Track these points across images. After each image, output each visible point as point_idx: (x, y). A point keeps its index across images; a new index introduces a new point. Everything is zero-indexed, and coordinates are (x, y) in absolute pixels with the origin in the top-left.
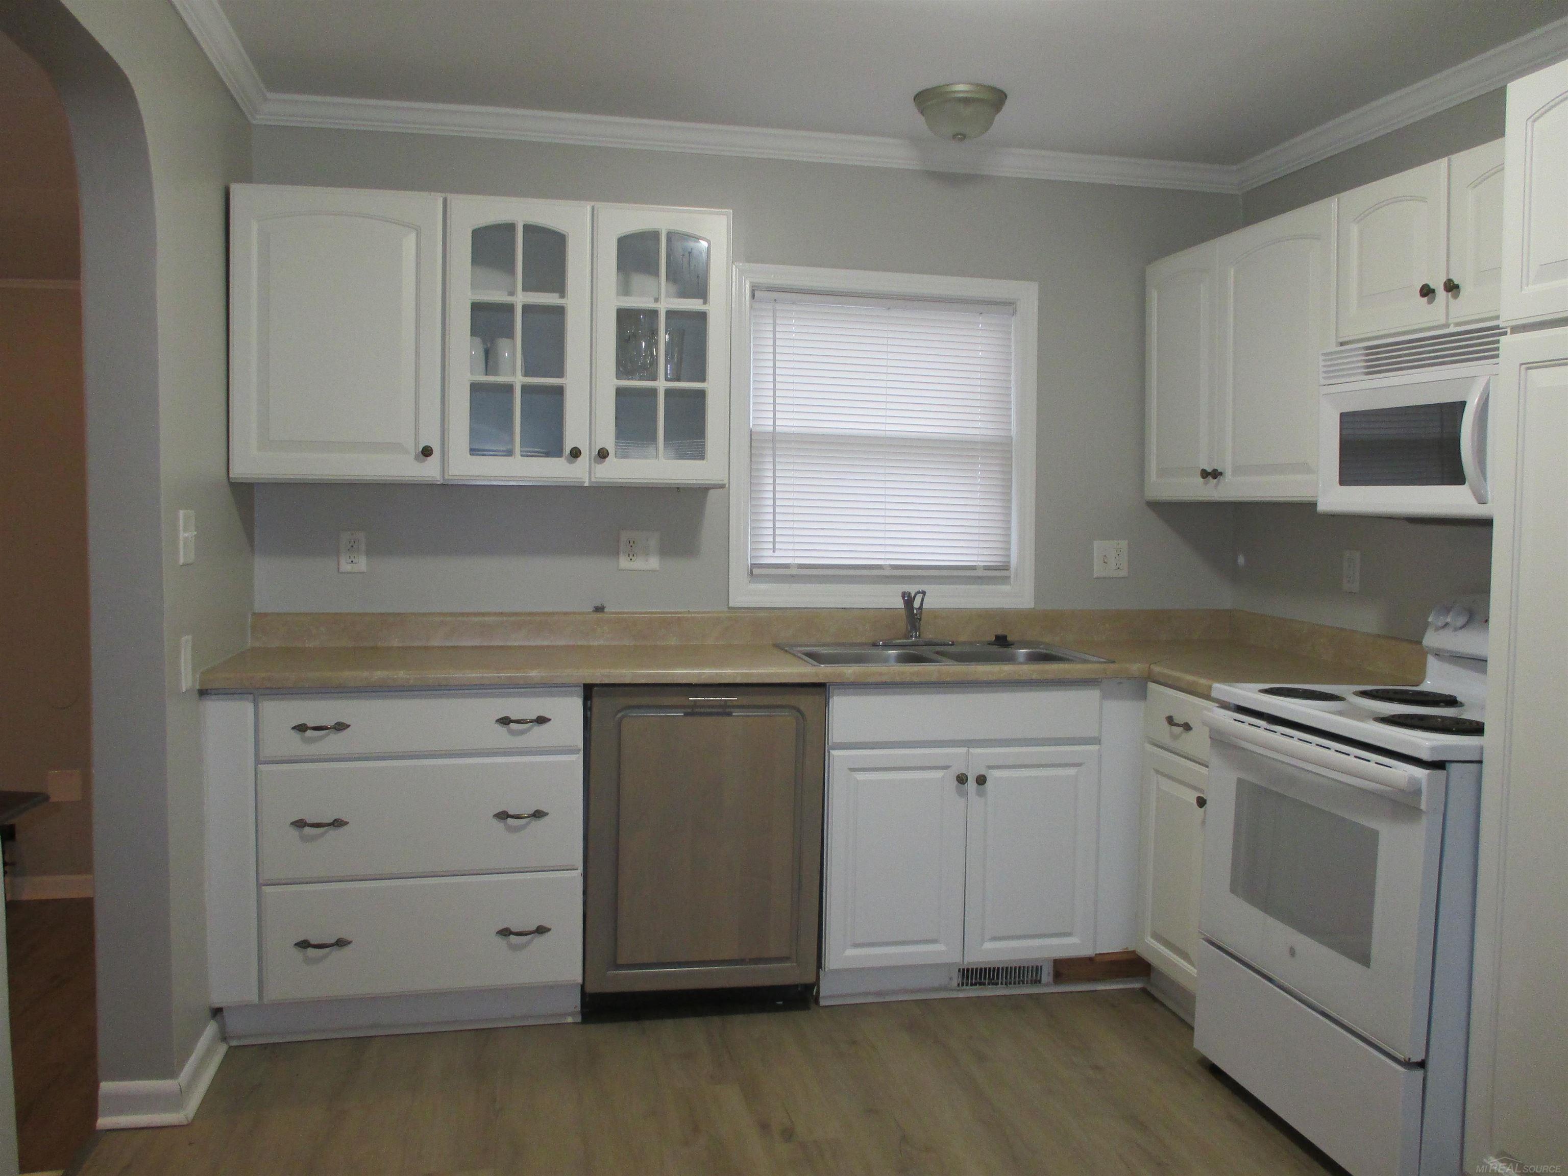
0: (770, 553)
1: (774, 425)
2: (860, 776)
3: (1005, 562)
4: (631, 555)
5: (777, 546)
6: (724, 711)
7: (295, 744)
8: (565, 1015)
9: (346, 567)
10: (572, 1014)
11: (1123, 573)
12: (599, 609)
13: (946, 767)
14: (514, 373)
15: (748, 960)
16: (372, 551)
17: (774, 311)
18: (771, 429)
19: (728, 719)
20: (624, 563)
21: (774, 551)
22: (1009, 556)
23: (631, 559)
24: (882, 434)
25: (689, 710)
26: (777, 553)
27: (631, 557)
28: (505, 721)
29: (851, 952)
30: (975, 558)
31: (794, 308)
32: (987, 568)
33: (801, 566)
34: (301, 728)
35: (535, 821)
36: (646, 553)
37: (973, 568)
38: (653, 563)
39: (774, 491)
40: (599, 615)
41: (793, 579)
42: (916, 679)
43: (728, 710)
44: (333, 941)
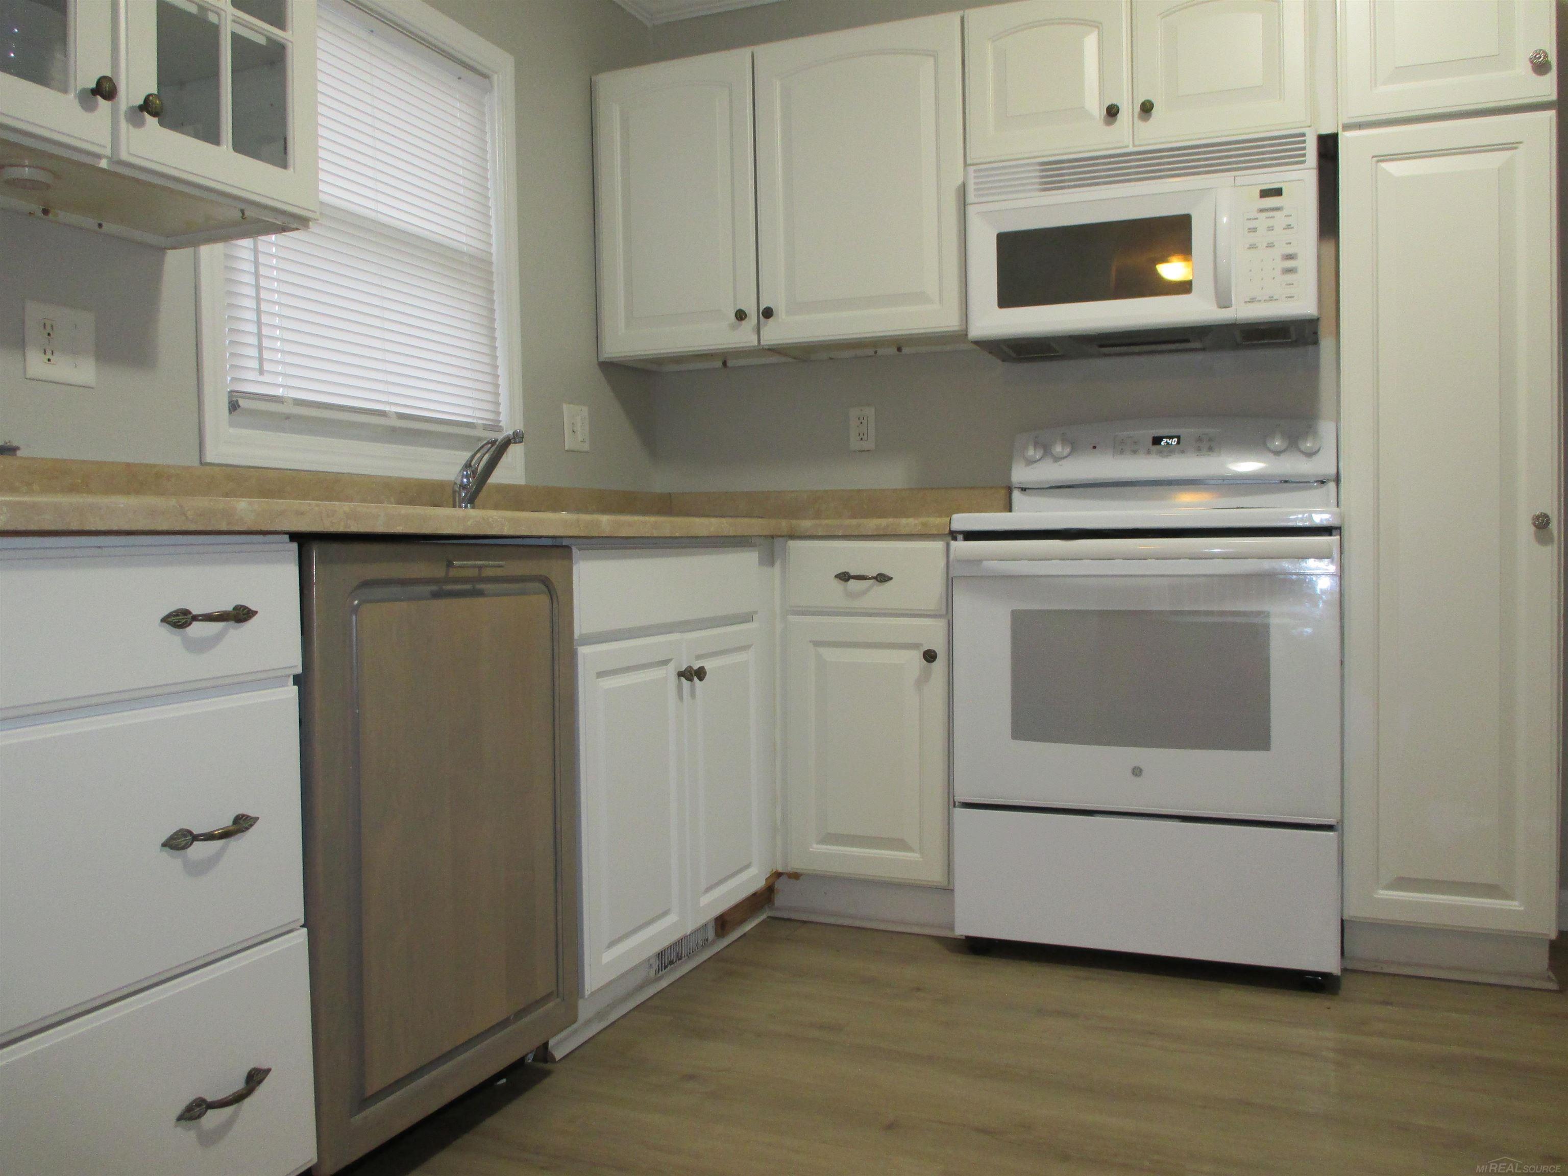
0: (255, 375)
3: (492, 420)
4: (51, 350)
5: (265, 366)
6: (474, 589)
11: (586, 447)
12: (7, 452)
13: (668, 662)
15: (512, 1017)
20: (37, 365)
21: (260, 373)
22: (498, 413)
23: (49, 360)
25: (436, 588)
26: (265, 378)
27: (50, 352)
29: (607, 957)
30: (470, 412)
32: (485, 427)
33: (299, 402)
36: (76, 351)
38: (86, 372)
43: (478, 587)
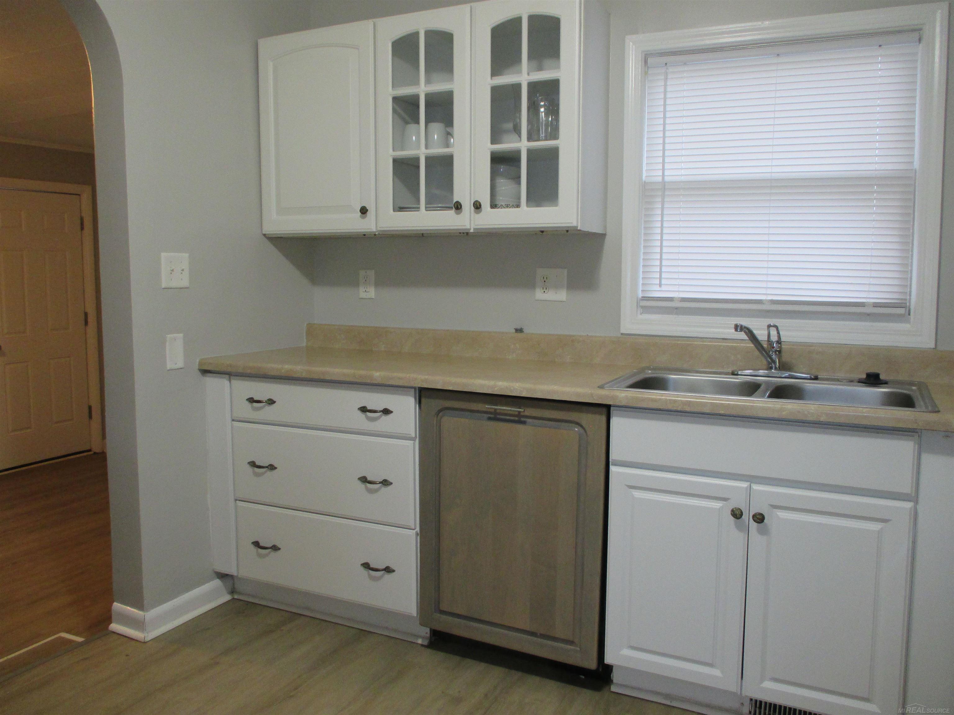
0: (657, 288)
1: (663, 175)
2: (638, 494)
3: (901, 299)
4: (545, 287)
5: (663, 282)
6: (520, 420)
7: (247, 410)
8: (418, 637)
9: (362, 295)
10: (423, 638)
12: (519, 331)
13: (725, 499)
14: (418, 147)
15: (538, 634)
16: (379, 283)
17: (666, 74)
18: (660, 179)
19: (520, 427)
20: (539, 294)
21: (660, 285)
22: (907, 293)
23: (544, 292)
24: (768, 176)
25: (492, 416)
26: (664, 288)
27: (545, 289)
28: (364, 410)
29: (626, 652)
30: (865, 295)
31: (686, 68)
32: (876, 305)
33: (684, 300)
34: (251, 400)
35: (385, 487)
36: (557, 287)
37: (862, 305)
38: (562, 295)
39: (662, 234)
40: (519, 335)
41: (677, 311)
42: (687, 409)
43: (522, 419)
44: (269, 545)
